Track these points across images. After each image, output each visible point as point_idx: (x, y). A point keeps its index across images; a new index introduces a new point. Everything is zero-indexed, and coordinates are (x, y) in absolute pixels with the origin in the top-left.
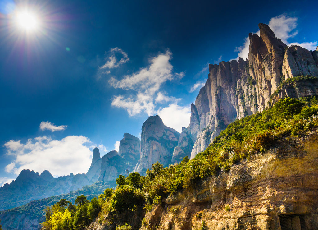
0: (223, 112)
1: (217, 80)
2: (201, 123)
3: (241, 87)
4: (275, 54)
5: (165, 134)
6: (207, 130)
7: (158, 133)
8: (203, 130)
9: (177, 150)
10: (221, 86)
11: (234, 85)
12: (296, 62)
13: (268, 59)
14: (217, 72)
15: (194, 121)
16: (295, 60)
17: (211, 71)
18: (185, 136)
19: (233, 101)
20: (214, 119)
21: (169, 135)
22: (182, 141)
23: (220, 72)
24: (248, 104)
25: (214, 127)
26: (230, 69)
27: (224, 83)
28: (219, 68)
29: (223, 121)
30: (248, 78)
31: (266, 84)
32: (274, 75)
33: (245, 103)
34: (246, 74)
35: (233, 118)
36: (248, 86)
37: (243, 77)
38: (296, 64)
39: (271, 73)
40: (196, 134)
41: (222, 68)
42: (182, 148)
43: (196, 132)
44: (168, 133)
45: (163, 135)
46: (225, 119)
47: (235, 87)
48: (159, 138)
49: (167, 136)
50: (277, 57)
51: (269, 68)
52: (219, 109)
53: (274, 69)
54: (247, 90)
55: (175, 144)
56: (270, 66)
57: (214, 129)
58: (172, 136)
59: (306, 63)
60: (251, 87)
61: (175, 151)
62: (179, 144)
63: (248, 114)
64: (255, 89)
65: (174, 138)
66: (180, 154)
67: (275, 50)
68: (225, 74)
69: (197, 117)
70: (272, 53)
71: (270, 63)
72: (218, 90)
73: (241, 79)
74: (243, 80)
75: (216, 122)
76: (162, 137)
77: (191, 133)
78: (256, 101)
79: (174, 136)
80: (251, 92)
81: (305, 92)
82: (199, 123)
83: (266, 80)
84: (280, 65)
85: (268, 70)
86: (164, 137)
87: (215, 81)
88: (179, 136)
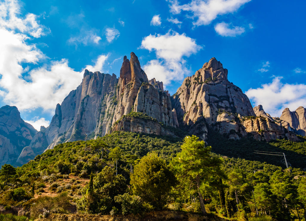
0: (84, 121)
1: (88, 88)
2: (61, 126)
3: (106, 103)
4: (134, 85)
5: (18, 129)
6: (63, 136)
7: (10, 126)
8: (60, 135)
9: (27, 150)
10: (90, 96)
11: (101, 98)
12: (144, 99)
13: (128, 87)
14: (91, 80)
15: (55, 123)
16: (144, 97)
17: (85, 77)
18: (41, 137)
19: (96, 113)
20: (73, 127)
21: (24, 132)
22: (36, 141)
23: (92, 81)
24: (106, 121)
25: (71, 134)
26: (102, 81)
27: (94, 93)
28: (93, 77)
29: (81, 131)
30: (114, 96)
31: (121, 109)
32: (128, 104)
33: (103, 119)
34: (114, 92)
35: (91, 130)
36: (111, 104)
37: (110, 94)
38: (144, 101)
39: (126, 101)
40: (53, 137)
41: (95, 78)
42: (33, 149)
43: (54, 135)
44: (22, 129)
45: (16, 130)
46: (84, 129)
47: (102, 101)
48: (9, 132)
49: (20, 131)
50: (135, 88)
51: (126, 96)
52: (81, 118)
53: (129, 98)
54: (109, 107)
55: (28, 142)
56: (128, 94)
57: (70, 137)
58: (27, 133)
59: (151, 102)
60: (113, 106)
61: (23, 151)
62: (31, 145)
63: (103, 131)
64: (115, 109)
65: (29, 135)
66: (29, 155)
67: (135, 82)
68: (97, 84)
69: (59, 119)
70: (133, 83)
71: (129, 91)
72: (86, 99)
73: (108, 95)
74: (110, 97)
75: (74, 130)
76: (14, 132)
77: (48, 135)
78: (112, 121)
79: (29, 133)
80: (111, 111)
81: (138, 128)
82: (60, 126)
83: (122, 105)
84: (135, 96)
85: (125, 97)
86: (16, 132)
87: (86, 89)
88: (35, 135)
